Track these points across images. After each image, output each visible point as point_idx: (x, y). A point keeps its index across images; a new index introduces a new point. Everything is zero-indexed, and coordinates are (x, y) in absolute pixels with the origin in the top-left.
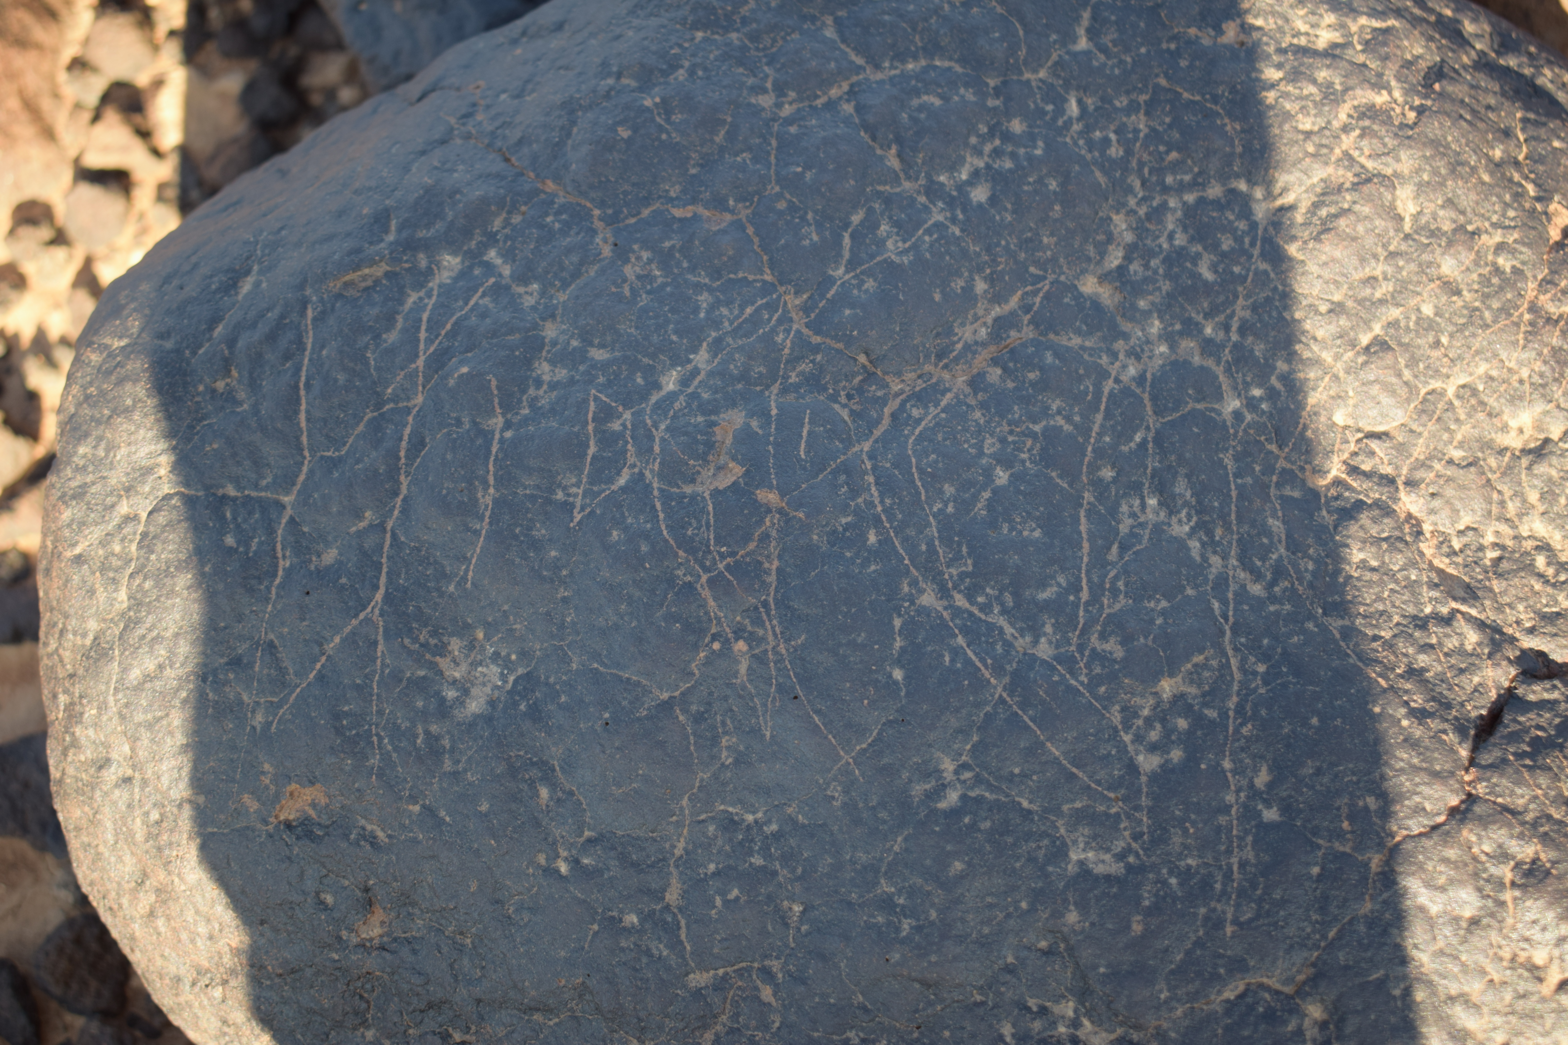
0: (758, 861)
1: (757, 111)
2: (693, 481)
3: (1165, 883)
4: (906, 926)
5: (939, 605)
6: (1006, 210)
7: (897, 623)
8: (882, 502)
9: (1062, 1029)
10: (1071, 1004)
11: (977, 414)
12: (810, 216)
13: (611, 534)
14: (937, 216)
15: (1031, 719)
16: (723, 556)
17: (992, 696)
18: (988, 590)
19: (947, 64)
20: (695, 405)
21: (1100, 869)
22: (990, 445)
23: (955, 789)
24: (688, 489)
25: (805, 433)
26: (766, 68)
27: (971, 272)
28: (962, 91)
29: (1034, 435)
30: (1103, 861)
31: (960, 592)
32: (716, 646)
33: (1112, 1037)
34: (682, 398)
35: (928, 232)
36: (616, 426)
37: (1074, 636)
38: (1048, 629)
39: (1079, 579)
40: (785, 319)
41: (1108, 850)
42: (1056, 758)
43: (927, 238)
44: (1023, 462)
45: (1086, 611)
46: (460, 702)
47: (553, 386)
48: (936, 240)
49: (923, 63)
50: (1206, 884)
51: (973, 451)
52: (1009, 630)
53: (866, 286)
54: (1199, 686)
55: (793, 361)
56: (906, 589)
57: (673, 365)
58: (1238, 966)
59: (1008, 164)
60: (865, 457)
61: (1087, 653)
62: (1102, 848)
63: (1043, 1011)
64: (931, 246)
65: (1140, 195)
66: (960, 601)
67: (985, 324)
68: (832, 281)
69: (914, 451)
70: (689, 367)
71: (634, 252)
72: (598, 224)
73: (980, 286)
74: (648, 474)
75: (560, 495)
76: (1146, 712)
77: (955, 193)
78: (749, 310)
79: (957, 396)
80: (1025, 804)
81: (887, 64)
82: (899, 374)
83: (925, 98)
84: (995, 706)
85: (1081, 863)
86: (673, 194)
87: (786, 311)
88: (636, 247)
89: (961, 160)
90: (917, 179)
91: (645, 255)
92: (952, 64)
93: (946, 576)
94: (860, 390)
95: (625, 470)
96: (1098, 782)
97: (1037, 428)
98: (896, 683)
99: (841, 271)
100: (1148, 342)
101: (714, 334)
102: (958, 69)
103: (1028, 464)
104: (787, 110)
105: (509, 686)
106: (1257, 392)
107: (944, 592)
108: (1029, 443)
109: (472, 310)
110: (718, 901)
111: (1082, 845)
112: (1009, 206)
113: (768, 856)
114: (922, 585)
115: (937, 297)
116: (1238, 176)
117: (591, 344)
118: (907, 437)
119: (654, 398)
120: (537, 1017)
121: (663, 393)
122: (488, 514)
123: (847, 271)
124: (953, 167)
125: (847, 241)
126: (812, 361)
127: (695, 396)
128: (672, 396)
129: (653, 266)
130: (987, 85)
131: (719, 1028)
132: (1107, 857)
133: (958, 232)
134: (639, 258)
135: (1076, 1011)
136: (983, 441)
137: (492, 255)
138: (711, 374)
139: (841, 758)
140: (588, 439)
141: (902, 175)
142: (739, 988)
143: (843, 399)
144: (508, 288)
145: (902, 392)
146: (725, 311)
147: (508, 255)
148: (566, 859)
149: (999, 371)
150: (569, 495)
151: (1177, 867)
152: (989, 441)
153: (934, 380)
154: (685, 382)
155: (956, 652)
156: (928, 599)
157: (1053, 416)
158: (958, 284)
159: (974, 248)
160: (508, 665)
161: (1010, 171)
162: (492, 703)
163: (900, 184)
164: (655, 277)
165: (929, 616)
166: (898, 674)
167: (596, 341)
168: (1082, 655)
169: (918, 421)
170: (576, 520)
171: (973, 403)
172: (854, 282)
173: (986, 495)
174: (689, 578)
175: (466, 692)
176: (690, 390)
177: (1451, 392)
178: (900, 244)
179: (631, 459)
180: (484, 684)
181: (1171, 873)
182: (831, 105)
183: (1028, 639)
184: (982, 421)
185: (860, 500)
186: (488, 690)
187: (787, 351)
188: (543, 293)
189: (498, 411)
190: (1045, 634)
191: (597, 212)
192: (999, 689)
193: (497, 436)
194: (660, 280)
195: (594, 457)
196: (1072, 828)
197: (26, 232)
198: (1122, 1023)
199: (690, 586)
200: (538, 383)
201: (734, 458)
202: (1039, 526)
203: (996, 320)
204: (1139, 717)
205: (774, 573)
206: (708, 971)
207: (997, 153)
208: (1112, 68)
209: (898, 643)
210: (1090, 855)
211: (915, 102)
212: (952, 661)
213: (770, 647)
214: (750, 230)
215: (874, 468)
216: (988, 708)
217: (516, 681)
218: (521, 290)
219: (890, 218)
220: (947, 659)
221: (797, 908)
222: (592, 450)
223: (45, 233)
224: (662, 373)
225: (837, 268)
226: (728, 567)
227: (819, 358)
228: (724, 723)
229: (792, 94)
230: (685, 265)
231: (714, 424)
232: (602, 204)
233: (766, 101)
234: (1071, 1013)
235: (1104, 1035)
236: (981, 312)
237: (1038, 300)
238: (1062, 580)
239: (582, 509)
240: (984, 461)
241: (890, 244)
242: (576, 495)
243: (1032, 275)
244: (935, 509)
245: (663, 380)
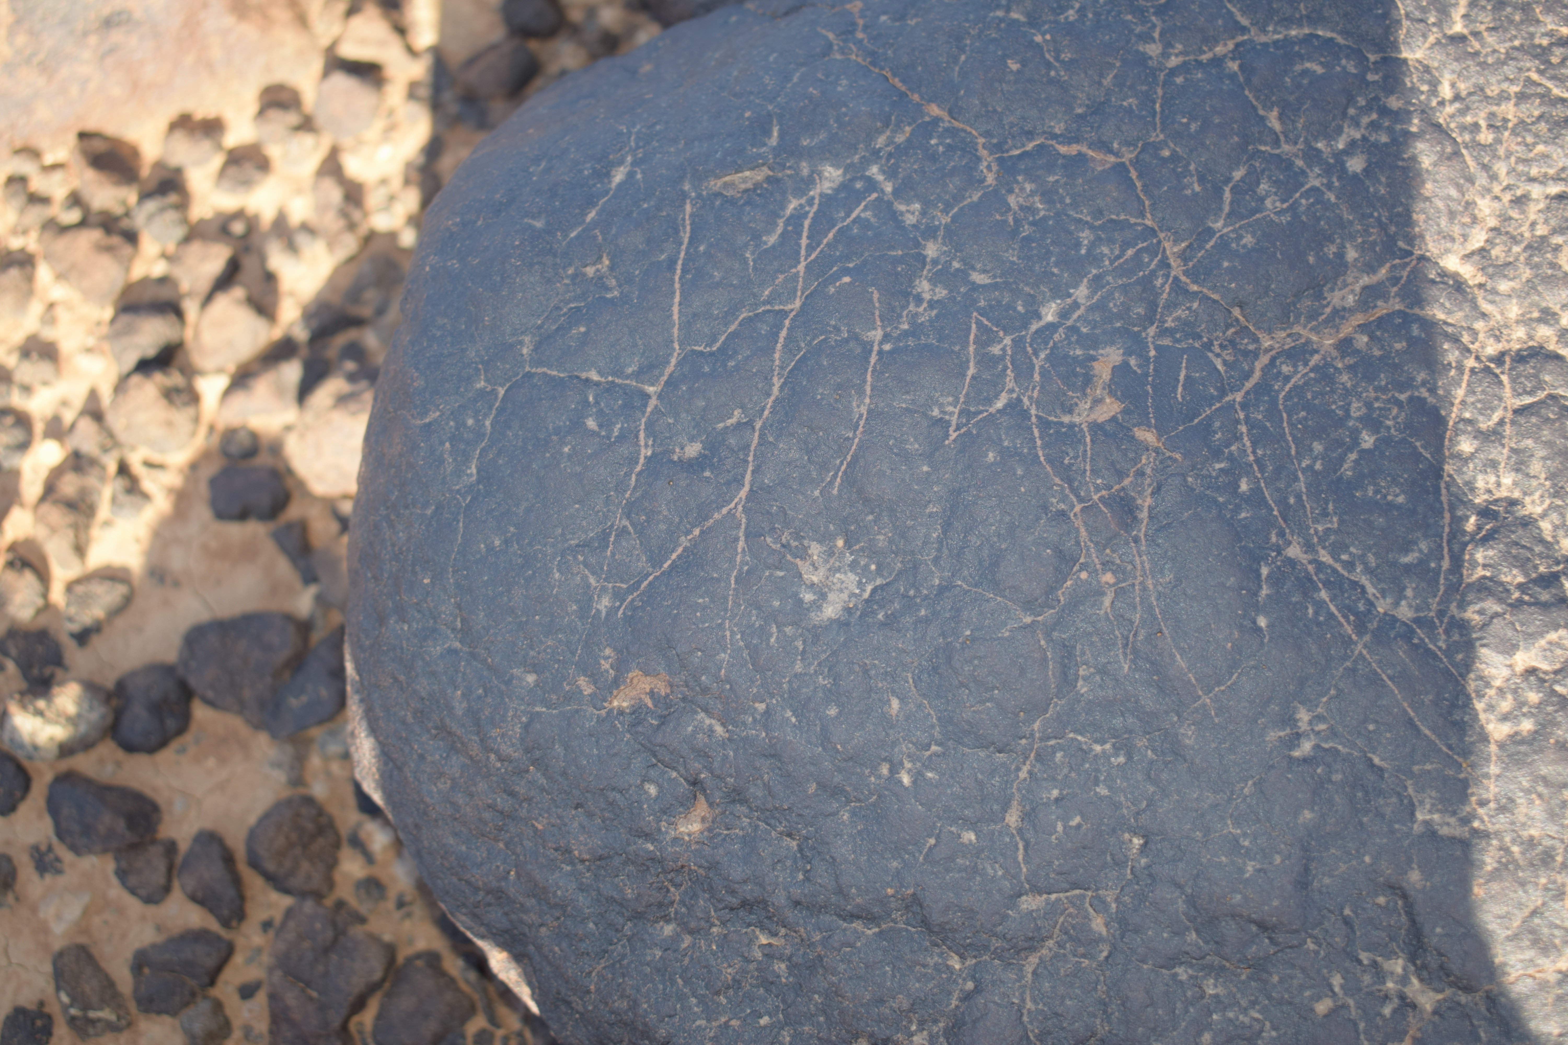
0: (1102, 790)
1: (1143, 59)
2: (1070, 412)
3: (1507, 850)
4: (1250, 868)
5: (1304, 558)
6: (1380, 183)
7: (1265, 571)
8: (1254, 452)
9: (1390, 985)
10: (1400, 962)
11: (1345, 378)
12: (1192, 167)
13: (987, 456)
14: (1314, 181)
15: (1391, 678)
16: (1098, 489)
17: (1352, 652)
18: (1352, 549)
19: (1329, 34)
20: (1074, 338)
21: (1444, 831)
22: (1357, 409)
23: (1309, 739)
24: (1066, 419)
25: (1182, 377)
26: (1153, 18)
27: (1342, 239)
28: (1344, 62)
29: (1399, 404)
30: (1448, 824)
31: (1324, 548)
32: (1084, 575)
33: (1440, 996)
34: (1061, 330)
35: (1306, 195)
36: (996, 350)
37: (1434, 603)
38: (1409, 593)
39: (1440, 546)
40: (1165, 264)
41: (1454, 813)
42: (1411, 719)
43: (1303, 201)
44: (1388, 428)
45: (1446, 579)
46: (817, 606)
47: (932, 304)
48: (1313, 204)
49: (1307, 31)
50: (1548, 856)
51: (1340, 413)
52: (1371, 590)
53: (1244, 241)
54: (1552, 663)
55: (1171, 306)
56: (1274, 539)
57: (1053, 298)
59: (1384, 139)
60: (1237, 406)
61: (1446, 620)
62: (1446, 811)
63: (1375, 964)
64: (1308, 209)
65: (1505, 184)
66: (1325, 557)
67: (1352, 291)
68: (1210, 232)
69: (1285, 406)
70: (1069, 301)
71: (1017, 182)
72: (983, 153)
73: (1351, 254)
74: (1026, 400)
75: (936, 412)
76: (1498, 683)
77: (1332, 161)
78: (1130, 252)
79: (1324, 358)
80: (1377, 761)
81: (1270, 28)
82: (1270, 331)
83: (1308, 65)
84: (1355, 662)
85: (1426, 823)
86: (1057, 131)
87: (1165, 257)
88: (1020, 178)
89: (1339, 131)
90: (1296, 143)
91: (1028, 187)
92: (1334, 35)
93: (1312, 531)
94: (1232, 342)
95: (1004, 394)
96: (1450, 747)
97: (1403, 397)
98: (1260, 629)
99: (1219, 224)
100: (1507, 326)
101: (1094, 271)
102: (1340, 40)
103: (1392, 431)
104: (1174, 62)
105: (866, 595)
107: (1309, 547)
108: (1395, 411)
109: (854, 221)
110: (1060, 827)
111: (1428, 806)
112: (1383, 179)
113: (1113, 787)
114: (1288, 536)
115: (1311, 259)
117: (973, 268)
118: (1278, 392)
119: (1034, 327)
120: (857, 925)
121: (1042, 323)
122: (862, 423)
123: (1225, 226)
124: (1331, 135)
125: (1227, 195)
126: (1189, 309)
127: (1073, 329)
128: (1052, 327)
129: (1037, 199)
130: (1367, 59)
131: (1044, 951)
132: (1452, 820)
133: (1333, 199)
134: (1022, 189)
135: (1404, 969)
136: (1349, 404)
137: (874, 170)
138: (1091, 309)
139: (1199, 697)
140: (968, 361)
141: (1282, 138)
142: (1070, 915)
143: (1217, 350)
144: (890, 204)
145: (1271, 348)
146: (1106, 250)
147: (891, 173)
148: (909, 772)
149: (1365, 339)
150: (945, 413)
151: (1519, 836)
152: (1355, 405)
153: (1303, 340)
154: (1064, 315)
155: (1320, 605)
156: (1294, 551)
157: (1417, 388)
158: (1331, 250)
159: (1347, 216)
160: (866, 574)
161: (1385, 144)
162: (848, 610)
163: (1279, 147)
164: (1038, 210)
165: (1294, 568)
166: (1262, 622)
167: (979, 266)
168: (1441, 622)
169: (1287, 379)
170: (952, 438)
171: (1340, 365)
172: (1233, 236)
173: (1353, 456)
174: (1062, 506)
175: (823, 596)
176: (1069, 323)
178: (1278, 204)
179: (1010, 383)
180: (841, 591)
181: (1514, 841)
182: (1218, 62)
183: (1389, 600)
184: (1349, 385)
185: (1233, 448)
186: (845, 596)
187: (1165, 296)
188: (924, 213)
189: (879, 323)
190: (1405, 598)
191: (981, 140)
192: (1360, 646)
193: (876, 348)
194: (1042, 213)
195: (973, 378)
196: (1420, 790)
197: (274, 114)
198: (1451, 984)
199: (1063, 514)
200: (919, 300)
201: (1112, 393)
202: (1403, 492)
203: (1365, 288)
204: (1491, 687)
205: (1146, 510)
206: (1040, 894)
207: (1374, 126)
208: (1486, 55)
209: (1265, 591)
210: (1436, 817)
211: (1298, 68)
212: (1316, 613)
213: (1137, 582)
214: (1134, 174)
215: (1247, 417)
216: (1348, 664)
217: (874, 591)
218: (902, 208)
219: (1270, 178)
220: (1310, 611)
221: (1137, 842)
222: (971, 371)
223: (293, 118)
224: (1042, 303)
225: (1216, 221)
226: (1101, 499)
227: (1195, 305)
228: (1083, 653)
229: (1179, 47)
230: (1068, 201)
231: (1094, 359)
232: (987, 134)
233: (1153, 49)
234: (1399, 970)
235: (1431, 994)
236: (1350, 280)
237: (1405, 274)
238: (1423, 546)
239: (958, 428)
240: (1351, 424)
241: (1268, 203)
242: (952, 414)
243: (1400, 249)
244: (1304, 465)
245: (1043, 311)
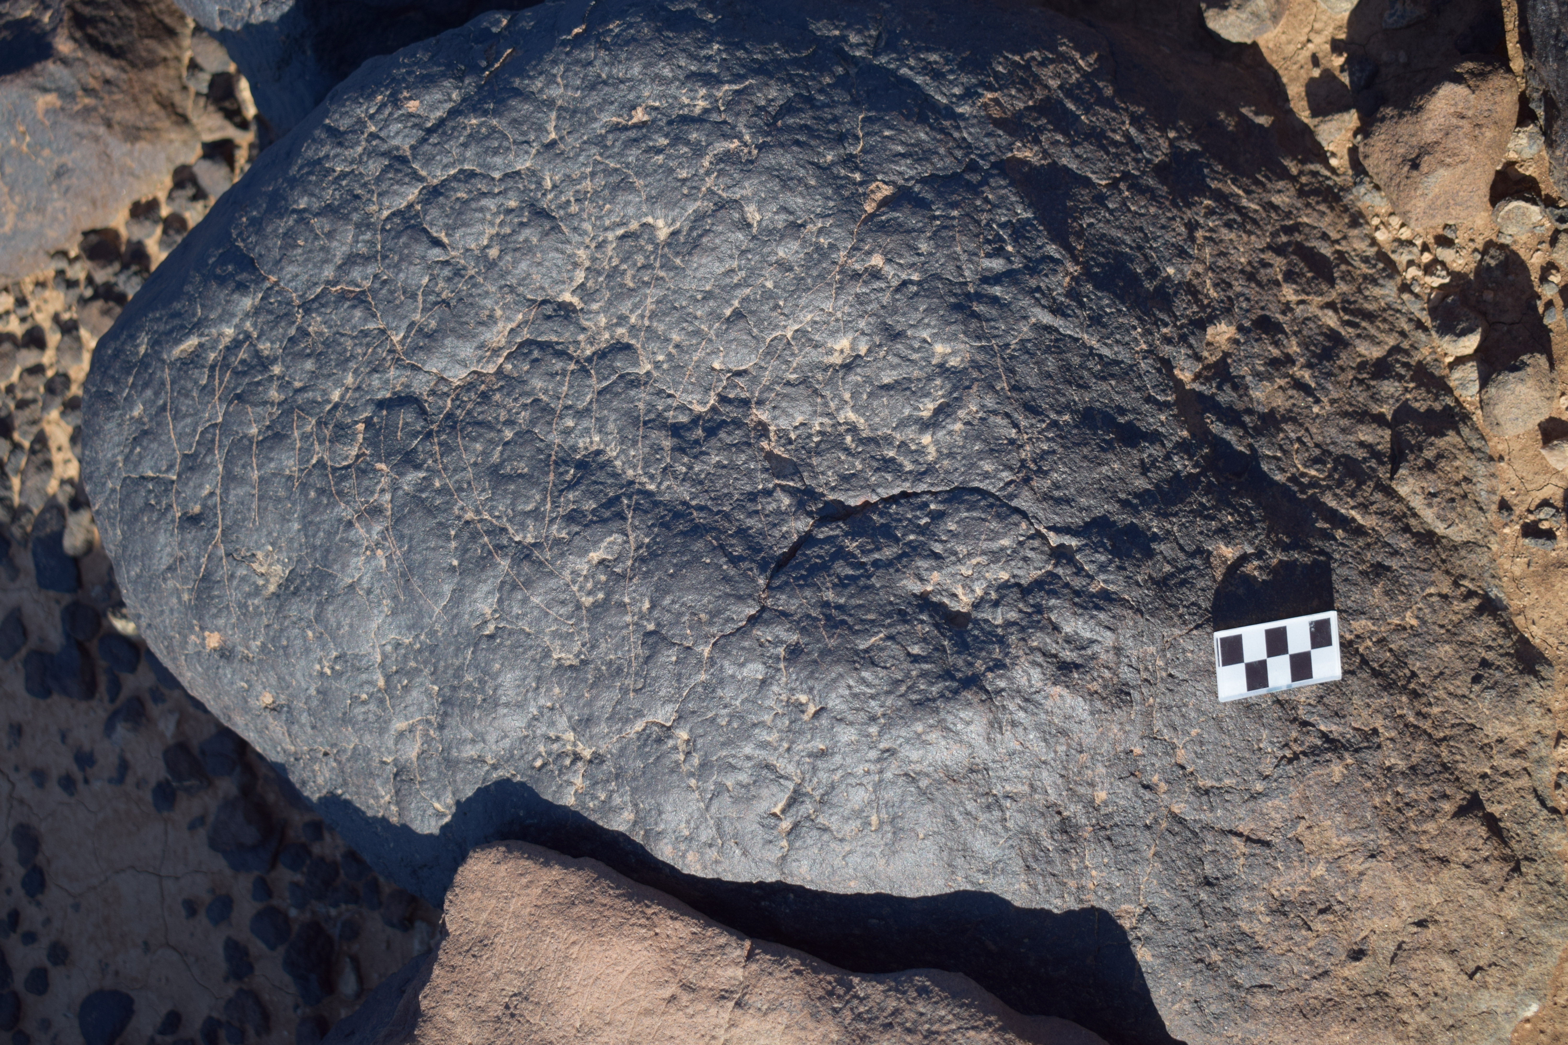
0: (413, 664)
1: (369, 217)
2: (346, 459)
3: (599, 670)
5: (475, 519)
6: (508, 261)
7: (452, 533)
8: (441, 461)
9: (569, 748)
10: (572, 734)
11: (497, 396)
12: (399, 284)
13: (311, 494)
14: (471, 271)
15: (522, 583)
16: (362, 503)
17: (503, 570)
18: (500, 508)
19: (472, 168)
20: (347, 411)
21: (567, 663)
22: (503, 416)
23: (492, 623)
24: (344, 464)
25: (400, 424)
26: (374, 187)
27: (492, 304)
28: (479, 186)
30: (569, 658)
31: (485, 510)
32: (368, 553)
34: (340, 407)
35: (465, 284)
36: (308, 429)
37: (543, 532)
38: (531, 527)
39: (546, 497)
41: (570, 652)
43: (465, 288)
44: (520, 424)
45: (549, 516)
46: (265, 586)
48: (470, 288)
49: (459, 169)
50: (619, 670)
51: (493, 421)
52: (511, 530)
53: (431, 325)
54: (611, 555)
55: (397, 377)
56: (456, 512)
57: (336, 388)
58: (639, 714)
59: (508, 231)
60: (434, 433)
61: (550, 541)
62: (567, 651)
64: (467, 292)
65: (591, 236)
66: (486, 516)
67: (504, 335)
68: (414, 323)
69: (460, 426)
70: (344, 387)
71: (313, 317)
72: (295, 302)
73: (499, 313)
74: (324, 458)
75: (287, 471)
76: (583, 573)
77: (480, 254)
78: (370, 349)
79: (487, 385)
80: (527, 630)
81: (439, 173)
82: (456, 376)
83: (459, 194)
84: (505, 576)
85: (559, 659)
86: (331, 277)
87: (391, 346)
88: (314, 314)
89: (483, 232)
90: (458, 249)
91: (318, 319)
92: (474, 168)
93: (478, 502)
94: (433, 390)
95: (314, 456)
96: (561, 616)
97: (528, 402)
98: (454, 567)
99: (418, 317)
100: (598, 333)
101: (355, 366)
103: (522, 425)
104: (385, 214)
105: (286, 576)
106: (661, 358)
107: (477, 511)
108: (523, 413)
109: (239, 362)
111: (558, 650)
113: (417, 661)
114: (465, 508)
116: (646, 215)
118: (458, 417)
119: (327, 409)
121: (331, 405)
122: (257, 485)
123: (421, 317)
124: (478, 238)
125: (420, 297)
127: (347, 405)
128: (336, 407)
129: (323, 326)
130: (494, 179)
131: (418, 750)
132: (570, 656)
133: (482, 281)
134: (315, 322)
136: (499, 414)
137: (248, 325)
138: (353, 391)
139: (435, 610)
140: (296, 439)
141: (449, 248)
142: (421, 730)
143: (424, 397)
144: (256, 346)
145: (459, 386)
146: (359, 351)
147: (255, 325)
148: (328, 667)
149: (509, 365)
150: (291, 471)
151: (605, 660)
152: (502, 414)
153: (475, 377)
154: (342, 397)
155: (484, 547)
156: (470, 516)
157: (537, 393)
158: (485, 314)
159: (491, 290)
160: (284, 565)
161: (509, 235)
162: (280, 586)
163: (448, 254)
165: (469, 526)
166: (455, 562)
169: (464, 406)
170: (296, 486)
171: (496, 388)
172: (425, 323)
173: (499, 448)
174: (348, 516)
175: (267, 581)
176: (344, 402)
177: (789, 335)
178: (449, 294)
179: (317, 448)
180: (275, 576)
181: (602, 663)
182: (408, 208)
184: (499, 401)
186: (277, 578)
187: (392, 372)
188: (272, 347)
189: (253, 424)
190: (529, 531)
191: (294, 294)
192: (506, 567)
194: (326, 335)
195: (299, 449)
196: (552, 641)
197: (178, 193)
200: (272, 405)
202: (527, 465)
203: (510, 332)
204: (580, 576)
205: (389, 510)
206: (404, 722)
207: (501, 224)
208: (568, 152)
209: (453, 545)
210: (562, 655)
211: (454, 198)
212: (481, 552)
213: (393, 552)
214: (369, 297)
215: (438, 440)
216: (501, 578)
217: (288, 574)
218: (262, 346)
219: (443, 278)
220: (479, 551)
221: (436, 688)
222: (298, 445)
223: (190, 191)
224: (330, 392)
225: (416, 315)
226: (366, 509)
227: (409, 373)
228: (381, 593)
229: (387, 204)
230: (339, 323)
231: (355, 423)
232: (296, 289)
233: (373, 210)
234: (573, 739)
236: (501, 329)
237: (531, 316)
238: (538, 498)
239: (298, 480)
240: (499, 427)
241: (444, 295)
242: (294, 471)
243: (528, 300)
244: (471, 461)
245: (331, 397)
